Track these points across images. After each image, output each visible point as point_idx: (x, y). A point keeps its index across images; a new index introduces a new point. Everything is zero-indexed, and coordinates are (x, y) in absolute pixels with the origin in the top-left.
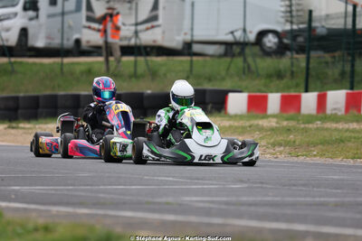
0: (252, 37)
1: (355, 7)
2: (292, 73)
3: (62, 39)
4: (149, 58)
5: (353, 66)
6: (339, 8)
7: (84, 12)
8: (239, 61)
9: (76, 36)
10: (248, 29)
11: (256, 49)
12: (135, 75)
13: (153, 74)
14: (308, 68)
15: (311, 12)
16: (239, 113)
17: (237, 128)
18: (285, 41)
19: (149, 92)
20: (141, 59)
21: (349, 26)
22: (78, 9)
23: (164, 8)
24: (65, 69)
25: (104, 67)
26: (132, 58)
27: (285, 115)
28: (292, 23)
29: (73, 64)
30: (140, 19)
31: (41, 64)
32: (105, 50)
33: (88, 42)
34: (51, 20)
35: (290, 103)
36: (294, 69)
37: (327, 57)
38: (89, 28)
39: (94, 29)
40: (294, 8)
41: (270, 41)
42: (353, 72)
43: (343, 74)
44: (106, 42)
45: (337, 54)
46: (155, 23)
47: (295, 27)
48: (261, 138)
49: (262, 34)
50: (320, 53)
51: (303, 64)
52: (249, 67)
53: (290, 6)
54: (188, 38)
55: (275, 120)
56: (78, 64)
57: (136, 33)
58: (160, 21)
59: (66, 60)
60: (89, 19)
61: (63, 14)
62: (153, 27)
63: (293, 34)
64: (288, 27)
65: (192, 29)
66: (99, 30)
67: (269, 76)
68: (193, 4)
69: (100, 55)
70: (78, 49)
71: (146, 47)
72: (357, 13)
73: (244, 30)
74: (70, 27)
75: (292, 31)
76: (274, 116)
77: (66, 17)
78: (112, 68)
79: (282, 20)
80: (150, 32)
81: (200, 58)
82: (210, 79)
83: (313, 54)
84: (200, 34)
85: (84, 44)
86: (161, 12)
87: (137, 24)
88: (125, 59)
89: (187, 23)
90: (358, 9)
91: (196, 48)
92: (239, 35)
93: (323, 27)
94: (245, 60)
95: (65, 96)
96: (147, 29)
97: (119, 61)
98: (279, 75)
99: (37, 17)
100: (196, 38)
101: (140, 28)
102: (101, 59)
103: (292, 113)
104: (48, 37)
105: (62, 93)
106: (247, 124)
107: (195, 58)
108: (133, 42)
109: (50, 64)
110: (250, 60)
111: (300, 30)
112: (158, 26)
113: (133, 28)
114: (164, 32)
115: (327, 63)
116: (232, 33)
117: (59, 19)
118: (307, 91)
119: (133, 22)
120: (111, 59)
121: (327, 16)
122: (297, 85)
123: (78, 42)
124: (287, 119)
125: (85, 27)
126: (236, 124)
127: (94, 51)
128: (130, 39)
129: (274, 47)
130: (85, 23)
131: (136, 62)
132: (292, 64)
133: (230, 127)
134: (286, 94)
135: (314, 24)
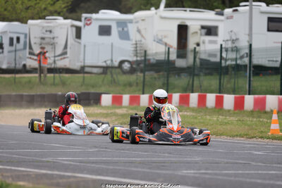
0: (116, 64)
1: (169, 49)
2: (137, 83)
3: (16, 64)
4: (61, 75)
5: (168, 80)
6: (162, 49)
7: (28, 50)
8: (108, 77)
9: (24, 62)
10: (114, 60)
11: (118, 70)
12: (54, 84)
13: (63, 83)
14: (144, 81)
15: (145, 51)
16: (107, 105)
17: (104, 114)
18: (134, 66)
19: (60, 93)
20: (57, 75)
21: (167, 58)
22: (25, 48)
23: (70, 48)
24: (17, 80)
25: (38, 80)
26: (52, 75)
27: (131, 107)
28: (137, 56)
29: (21, 78)
30: (57, 54)
31: (4, 78)
32: (39, 70)
33: (30, 66)
34: (10, 54)
35: (135, 100)
36: (138, 81)
37: (156, 75)
38: (30, 58)
39: (33, 59)
40: (138, 48)
41: (126, 66)
42: (168, 84)
43: (164, 84)
44: (40, 66)
45: (161, 73)
46: (65, 56)
47: (139, 59)
48: (116, 120)
49: (122, 62)
50: (152, 73)
51: (142, 79)
52: (114, 80)
53: (136, 47)
54: (82, 64)
55: (126, 109)
56: (24, 77)
57: (55, 61)
58: (68, 55)
59: (18, 76)
60: (30, 53)
61: (16, 51)
62: (64, 58)
63: (138, 63)
64: (135, 59)
65: (84, 60)
66: (36, 60)
67: (125, 85)
68: (85, 46)
69: (37, 73)
70: (25, 70)
71: (59, 69)
72: (171, 52)
73: (112, 61)
74: (20, 58)
75: (137, 61)
76: (125, 107)
77: (17, 53)
78: (42, 80)
79: (132, 55)
80: (63, 61)
81: (89, 75)
82: (93, 87)
83: (147, 73)
84: (89, 62)
85: (28, 67)
86: (68, 50)
87: (55, 57)
88: (49, 75)
89: (82, 56)
90: (171, 50)
91: (87, 69)
92: (109, 63)
93: (154, 59)
94: (112, 76)
95: (15, 95)
96: (61, 59)
97: (45, 76)
98: (130, 85)
99: (3, 52)
100: (86, 64)
101: (56, 58)
102: (37, 75)
103: (135, 105)
104: (8, 63)
105: (14, 93)
106: (110, 112)
107: (86, 75)
108: (53, 66)
109: (9, 78)
110: (115, 76)
111: (141, 61)
112: (67, 58)
113: (53, 59)
114: (70, 61)
115: (155, 78)
116: (105, 62)
117: (13, 54)
118: (143, 94)
119: (53, 55)
120: (42, 75)
121: (156, 53)
122: (139, 90)
123: (24, 65)
124: (132, 109)
125: (28, 58)
126: (105, 112)
127: (33, 70)
128: (51, 64)
129: (128, 69)
130: (28, 55)
131: (54, 76)
132: (137, 79)
133: (101, 113)
134: (132, 95)
135: (148, 58)
